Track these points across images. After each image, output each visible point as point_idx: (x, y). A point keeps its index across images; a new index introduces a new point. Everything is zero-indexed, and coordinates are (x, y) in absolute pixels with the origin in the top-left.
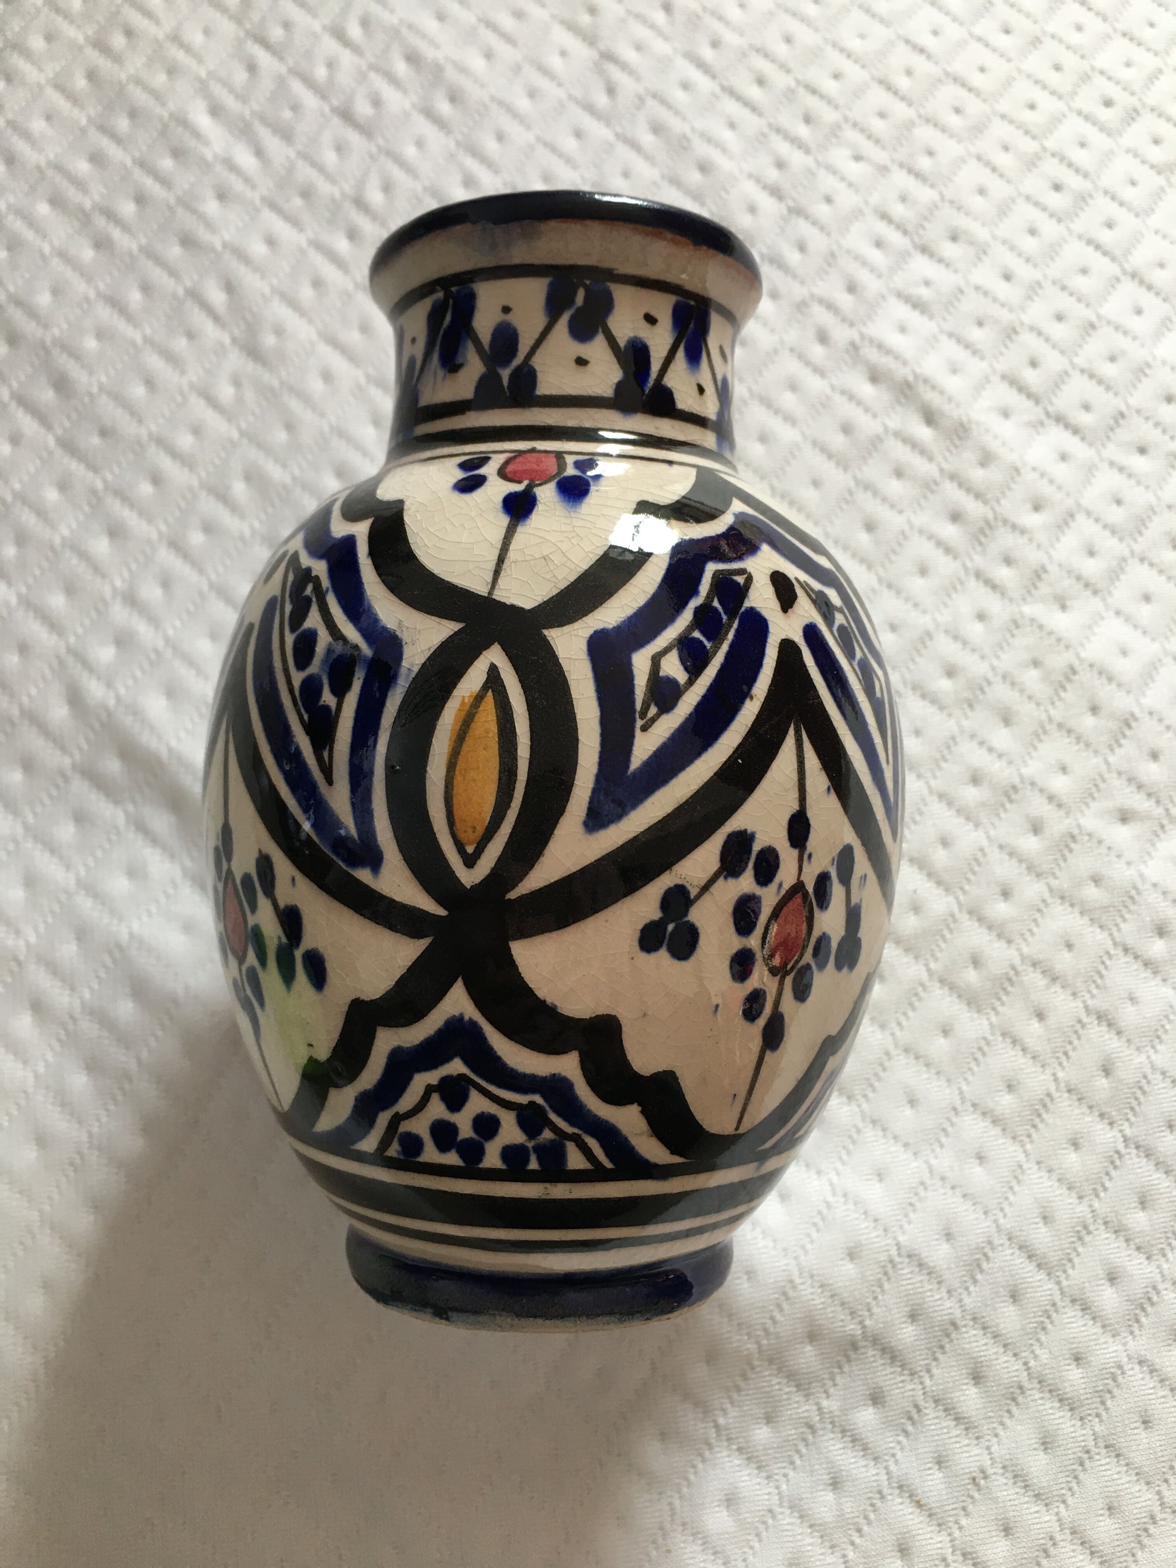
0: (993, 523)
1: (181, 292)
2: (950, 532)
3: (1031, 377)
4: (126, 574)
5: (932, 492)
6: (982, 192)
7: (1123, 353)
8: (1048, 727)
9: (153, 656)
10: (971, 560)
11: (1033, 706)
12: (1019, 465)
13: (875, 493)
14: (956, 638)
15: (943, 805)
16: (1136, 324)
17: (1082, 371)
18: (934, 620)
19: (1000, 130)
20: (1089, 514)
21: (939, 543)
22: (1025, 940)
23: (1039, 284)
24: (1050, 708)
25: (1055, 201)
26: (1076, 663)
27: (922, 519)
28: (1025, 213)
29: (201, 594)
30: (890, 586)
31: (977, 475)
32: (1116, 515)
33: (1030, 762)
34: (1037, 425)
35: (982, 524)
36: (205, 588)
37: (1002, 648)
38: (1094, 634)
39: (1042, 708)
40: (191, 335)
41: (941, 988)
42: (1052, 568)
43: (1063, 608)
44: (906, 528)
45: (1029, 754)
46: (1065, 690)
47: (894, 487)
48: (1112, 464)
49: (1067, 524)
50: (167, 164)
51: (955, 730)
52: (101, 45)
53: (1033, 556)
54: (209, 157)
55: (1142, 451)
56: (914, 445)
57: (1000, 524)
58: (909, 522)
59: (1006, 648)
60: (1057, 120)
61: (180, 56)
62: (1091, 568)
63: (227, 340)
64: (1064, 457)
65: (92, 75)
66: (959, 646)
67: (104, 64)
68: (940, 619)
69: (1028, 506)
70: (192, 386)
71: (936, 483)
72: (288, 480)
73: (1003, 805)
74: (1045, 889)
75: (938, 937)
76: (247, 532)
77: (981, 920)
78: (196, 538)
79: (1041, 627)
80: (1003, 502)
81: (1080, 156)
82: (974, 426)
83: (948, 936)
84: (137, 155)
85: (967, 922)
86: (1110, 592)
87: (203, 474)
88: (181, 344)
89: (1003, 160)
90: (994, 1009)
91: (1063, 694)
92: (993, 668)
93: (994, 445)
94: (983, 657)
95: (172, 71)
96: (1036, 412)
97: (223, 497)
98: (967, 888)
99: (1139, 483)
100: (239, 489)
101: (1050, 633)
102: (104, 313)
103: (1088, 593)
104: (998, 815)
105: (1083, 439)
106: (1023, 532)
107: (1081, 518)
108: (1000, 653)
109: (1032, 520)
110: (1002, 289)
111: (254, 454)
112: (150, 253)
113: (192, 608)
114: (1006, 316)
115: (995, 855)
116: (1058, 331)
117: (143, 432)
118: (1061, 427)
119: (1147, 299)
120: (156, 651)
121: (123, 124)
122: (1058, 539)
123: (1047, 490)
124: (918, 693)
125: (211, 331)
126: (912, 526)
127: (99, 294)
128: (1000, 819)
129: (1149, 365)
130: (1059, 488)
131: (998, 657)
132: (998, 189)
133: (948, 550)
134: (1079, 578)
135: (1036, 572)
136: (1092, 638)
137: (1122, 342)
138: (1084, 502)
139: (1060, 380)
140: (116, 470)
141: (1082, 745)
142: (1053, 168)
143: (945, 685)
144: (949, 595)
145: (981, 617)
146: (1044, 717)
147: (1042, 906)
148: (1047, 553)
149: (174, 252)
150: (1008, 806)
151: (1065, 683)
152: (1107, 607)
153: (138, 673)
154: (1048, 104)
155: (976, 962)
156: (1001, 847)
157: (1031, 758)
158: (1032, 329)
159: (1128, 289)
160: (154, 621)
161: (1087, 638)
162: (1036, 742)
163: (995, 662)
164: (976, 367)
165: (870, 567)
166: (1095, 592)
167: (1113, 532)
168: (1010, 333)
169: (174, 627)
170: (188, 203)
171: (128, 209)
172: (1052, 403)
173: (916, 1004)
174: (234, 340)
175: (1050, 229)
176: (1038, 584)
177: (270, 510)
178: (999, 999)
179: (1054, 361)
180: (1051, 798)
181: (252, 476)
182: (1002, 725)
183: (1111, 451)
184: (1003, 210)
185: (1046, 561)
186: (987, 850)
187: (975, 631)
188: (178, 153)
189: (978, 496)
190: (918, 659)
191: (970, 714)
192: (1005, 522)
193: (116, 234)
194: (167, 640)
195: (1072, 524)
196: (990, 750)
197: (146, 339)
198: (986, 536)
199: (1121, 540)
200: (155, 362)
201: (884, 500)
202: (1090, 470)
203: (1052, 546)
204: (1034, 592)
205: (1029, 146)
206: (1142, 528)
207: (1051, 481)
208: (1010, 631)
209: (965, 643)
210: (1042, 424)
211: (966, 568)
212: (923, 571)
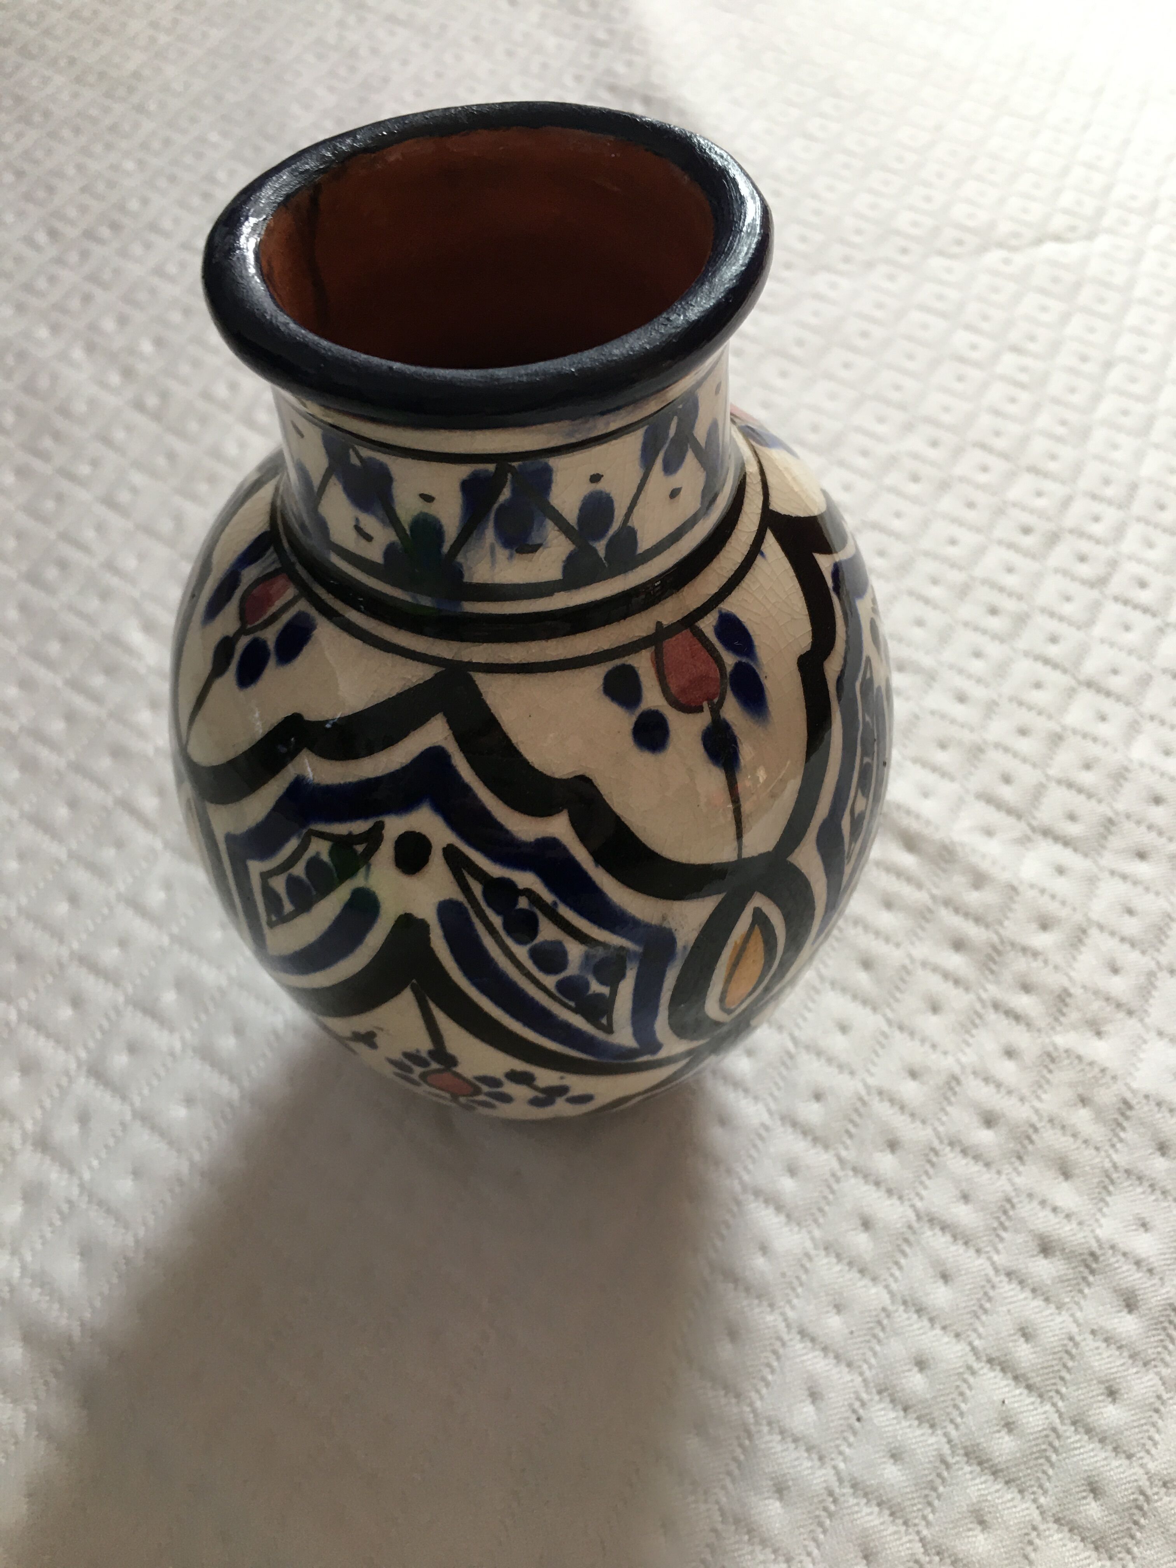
0: (1000, 947)
1: (110, 802)
2: (955, 961)
3: (1006, 793)
4: (38, 1113)
5: (927, 921)
6: (920, 623)
7: (1097, 760)
8: (1115, 1176)
9: (65, 1208)
10: (986, 990)
11: (1093, 1152)
12: (1015, 883)
13: (866, 928)
14: (987, 1080)
15: (1014, 1285)
16: (1104, 730)
17: (1059, 782)
18: (958, 1061)
19: (927, 566)
20: (1101, 927)
21: (945, 975)
22: (1148, 1452)
23: (995, 703)
24: (1111, 1151)
25: (995, 623)
26: (1128, 1096)
27: (922, 950)
28: (965, 638)
29: (124, 1126)
30: (901, 1028)
31: (973, 898)
32: (1131, 926)
33: (1103, 1221)
34: (1024, 841)
35: (990, 950)
36: (128, 1117)
37: (1040, 1087)
38: (1141, 1060)
39: (1103, 1153)
40: (120, 844)
41: (1059, 1531)
42: (1076, 991)
43: (1099, 1034)
44: (907, 962)
45: (1100, 1210)
46: (1123, 1129)
47: (886, 920)
48: (1113, 873)
49: (1080, 941)
50: (98, 681)
51: (1009, 1188)
52: (34, 578)
53: (1053, 980)
54: (142, 670)
55: (1142, 855)
56: (899, 873)
57: (1009, 948)
58: (910, 956)
59: (1046, 1087)
60: (980, 552)
61: (114, 581)
62: (1118, 986)
63: (159, 845)
64: (1061, 871)
65: (24, 607)
66: (991, 1089)
67: (37, 597)
68: (964, 1059)
69: (1034, 926)
70: (119, 897)
71: (930, 911)
72: (224, 982)
73: (1084, 1279)
74: (1157, 1381)
75: (1042, 1461)
76: (178, 1046)
77: (1089, 1431)
78: (120, 1060)
79: (1079, 1058)
80: (1006, 923)
81: (1011, 581)
82: (959, 849)
83: (1054, 1457)
84: (68, 675)
85: (1072, 1436)
86: (1146, 1011)
87: (130, 990)
88: (109, 854)
89: (936, 592)
90: (1129, 1551)
91: (1122, 1135)
92: (1037, 1111)
93: (985, 866)
94: (1022, 1099)
95: (105, 595)
96: (1021, 828)
97: (151, 1011)
98: (1064, 1390)
99: (1147, 889)
100: (169, 998)
101: (1091, 1064)
102: (28, 834)
103: (1121, 1015)
104: (1081, 1291)
105: (1075, 850)
106: (1035, 954)
107: (1094, 932)
108: (1040, 1092)
109: (1042, 940)
110: (959, 711)
111: (185, 958)
112: (78, 768)
113: (111, 1142)
114: (967, 737)
115: (1089, 1343)
116: (1024, 745)
117: (64, 952)
118: (1050, 841)
119: (1108, 705)
120: (70, 1202)
121: (54, 648)
122: (1074, 958)
123: (1052, 908)
124: (958, 1149)
125: (142, 838)
126: (912, 960)
127: (23, 815)
128: (1085, 1297)
129: (1127, 769)
130: (1063, 903)
131: (1038, 1098)
132: (934, 618)
133: (957, 982)
134: (1108, 999)
135: (1059, 996)
136: (1139, 1065)
137: (1094, 750)
138: (1094, 916)
139: (1038, 793)
140: (32, 996)
141: (1158, 1193)
142: (985, 595)
143: (985, 1137)
144: (968, 1032)
145: (1010, 1053)
146: (1108, 1165)
147: (1158, 1404)
148: (1067, 975)
149: (104, 764)
150: (1091, 1278)
151: (1121, 1119)
152: (1147, 1028)
153: (47, 1231)
154: (968, 539)
155: (1095, 1489)
156: (1093, 1332)
157: (1104, 1215)
158: (997, 746)
159: (1086, 699)
160: (69, 1167)
161: (1133, 1065)
162: (1104, 1194)
163: (1037, 1104)
164: (948, 788)
165: (875, 1009)
166: (1130, 1013)
167: (1133, 945)
168: (976, 752)
169: (90, 1167)
170: (119, 715)
171: (57, 727)
172: (1034, 818)
173: (1033, 1556)
174: (166, 844)
175: (994, 650)
176: (1065, 1010)
177: (203, 1017)
178: (1132, 1537)
179: (1027, 776)
180: (1138, 1263)
181: (183, 984)
182: (1061, 1178)
183: (1108, 860)
184: (944, 637)
185: (1066, 983)
186: (1078, 1338)
187: (1007, 1070)
188: (111, 670)
189: (978, 920)
190: (949, 1109)
191: (1021, 1168)
192: (1013, 944)
193: (44, 754)
194: (82, 1186)
195: (1086, 941)
196: (1055, 1210)
197: (72, 855)
198: (995, 962)
199: (1143, 952)
200: (80, 877)
201: (877, 934)
202: (1092, 881)
203: (1070, 966)
204: (1062, 1019)
205: (956, 577)
206: (1163, 938)
207: (1053, 897)
208: (1046, 1067)
209: (998, 1085)
210: (1029, 839)
211: (980, 1000)
212: (935, 1008)
